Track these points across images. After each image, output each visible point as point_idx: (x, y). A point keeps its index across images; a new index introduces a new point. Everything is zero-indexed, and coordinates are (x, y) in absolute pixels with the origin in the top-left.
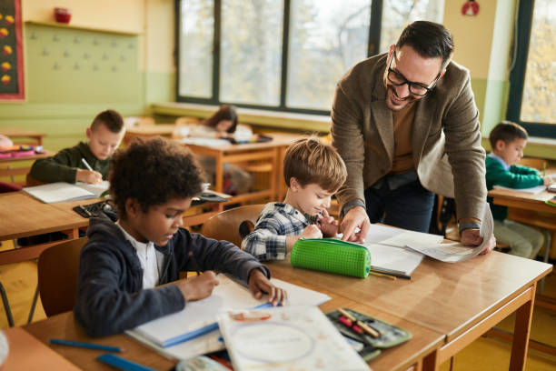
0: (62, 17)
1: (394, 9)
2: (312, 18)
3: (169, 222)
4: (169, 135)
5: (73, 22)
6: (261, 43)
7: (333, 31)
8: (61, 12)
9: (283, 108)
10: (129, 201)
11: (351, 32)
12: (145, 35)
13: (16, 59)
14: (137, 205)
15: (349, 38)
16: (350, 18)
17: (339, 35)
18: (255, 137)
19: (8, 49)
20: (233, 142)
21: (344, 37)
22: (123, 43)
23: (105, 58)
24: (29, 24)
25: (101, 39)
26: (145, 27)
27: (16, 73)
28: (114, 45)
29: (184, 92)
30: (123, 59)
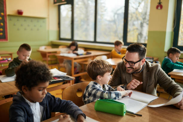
0: (20, 13)
1: (132, 7)
2: (105, 10)
3: (41, 92)
4: (56, 52)
5: (24, 14)
6: (88, 19)
7: (112, 14)
8: (19, 11)
9: (95, 42)
10: (23, 87)
11: (118, 14)
12: (48, 18)
13: (5, 27)
14: (27, 88)
15: (118, 17)
16: (118, 10)
17: (114, 16)
18: (85, 53)
19: (2, 24)
20: (77, 55)
21: (116, 16)
22: (41, 21)
23: (35, 26)
24: (9, 15)
25: (33, 20)
26: (48, 15)
27: (5, 32)
28: (38, 21)
29: (62, 37)
30: (41, 26)
